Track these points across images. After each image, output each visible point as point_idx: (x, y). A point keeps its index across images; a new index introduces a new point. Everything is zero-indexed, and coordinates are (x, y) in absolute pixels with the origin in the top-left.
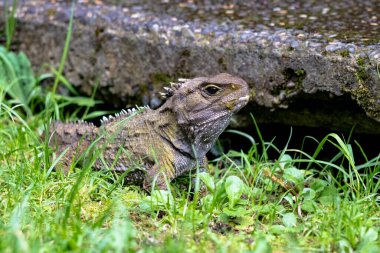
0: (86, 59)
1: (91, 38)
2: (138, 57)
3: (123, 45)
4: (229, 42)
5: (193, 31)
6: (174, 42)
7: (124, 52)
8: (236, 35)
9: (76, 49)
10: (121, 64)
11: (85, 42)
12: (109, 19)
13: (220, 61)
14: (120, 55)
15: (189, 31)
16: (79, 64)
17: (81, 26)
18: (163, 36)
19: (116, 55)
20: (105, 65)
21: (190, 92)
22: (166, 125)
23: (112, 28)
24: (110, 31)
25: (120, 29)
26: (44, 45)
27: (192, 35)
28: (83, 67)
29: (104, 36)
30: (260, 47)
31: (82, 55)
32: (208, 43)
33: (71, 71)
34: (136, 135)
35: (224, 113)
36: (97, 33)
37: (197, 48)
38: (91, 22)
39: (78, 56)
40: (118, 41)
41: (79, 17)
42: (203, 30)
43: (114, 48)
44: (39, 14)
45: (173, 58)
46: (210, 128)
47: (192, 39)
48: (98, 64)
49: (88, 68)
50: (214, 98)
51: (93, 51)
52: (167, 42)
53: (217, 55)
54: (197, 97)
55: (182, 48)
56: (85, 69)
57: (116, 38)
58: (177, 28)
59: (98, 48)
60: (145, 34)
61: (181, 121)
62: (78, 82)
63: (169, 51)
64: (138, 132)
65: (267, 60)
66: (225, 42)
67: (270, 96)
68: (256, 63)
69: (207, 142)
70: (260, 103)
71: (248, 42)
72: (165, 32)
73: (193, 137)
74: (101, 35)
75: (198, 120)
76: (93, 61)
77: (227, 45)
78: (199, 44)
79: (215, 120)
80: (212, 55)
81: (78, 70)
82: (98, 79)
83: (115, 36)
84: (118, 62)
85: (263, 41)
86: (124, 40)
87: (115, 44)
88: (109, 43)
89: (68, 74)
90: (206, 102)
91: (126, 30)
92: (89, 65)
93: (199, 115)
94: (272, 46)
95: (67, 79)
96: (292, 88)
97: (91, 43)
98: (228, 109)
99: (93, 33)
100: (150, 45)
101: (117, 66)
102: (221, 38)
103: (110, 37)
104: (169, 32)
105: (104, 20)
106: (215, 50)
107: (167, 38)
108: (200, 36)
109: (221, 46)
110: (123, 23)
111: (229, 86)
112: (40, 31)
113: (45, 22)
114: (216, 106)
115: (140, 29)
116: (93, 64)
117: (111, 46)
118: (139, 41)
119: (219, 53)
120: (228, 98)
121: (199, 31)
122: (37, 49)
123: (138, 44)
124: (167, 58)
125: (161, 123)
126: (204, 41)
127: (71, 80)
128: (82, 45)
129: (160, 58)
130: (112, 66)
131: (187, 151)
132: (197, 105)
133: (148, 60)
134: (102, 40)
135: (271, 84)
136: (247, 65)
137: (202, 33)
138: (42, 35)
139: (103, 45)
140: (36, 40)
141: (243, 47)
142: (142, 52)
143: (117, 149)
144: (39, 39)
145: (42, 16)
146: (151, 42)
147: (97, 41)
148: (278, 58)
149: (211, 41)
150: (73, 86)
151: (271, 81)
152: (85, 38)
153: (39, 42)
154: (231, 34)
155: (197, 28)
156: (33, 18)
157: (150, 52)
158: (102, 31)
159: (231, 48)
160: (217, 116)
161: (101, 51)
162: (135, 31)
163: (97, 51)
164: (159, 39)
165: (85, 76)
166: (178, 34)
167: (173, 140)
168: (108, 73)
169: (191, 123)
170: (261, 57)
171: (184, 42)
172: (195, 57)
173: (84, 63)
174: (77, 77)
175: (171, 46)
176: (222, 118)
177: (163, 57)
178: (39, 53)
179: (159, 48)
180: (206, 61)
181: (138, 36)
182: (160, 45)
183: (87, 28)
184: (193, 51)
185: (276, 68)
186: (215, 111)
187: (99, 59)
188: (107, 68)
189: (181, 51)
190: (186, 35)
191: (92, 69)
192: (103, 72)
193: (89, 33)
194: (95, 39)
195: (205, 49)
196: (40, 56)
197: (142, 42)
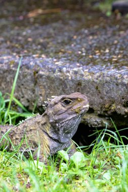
0: (30, 90)
1: (32, 77)
2: (56, 87)
3: (48, 81)
4: (102, 76)
5: (83, 71)
6: (74, 78)
7: (49, 85)
8: (105, 72)
9: (24, 84)
10: (48, 92)
11: (28, 80)
12: (41, 66)
13: (97, 88)
14: (46, 87)
15: (82, 71)
16: (27, 93)
17: (26, 70)
18: (68, 74)
19: (44, 86)
20: (40, 93)
21: (56, 104)
22: (45, 124)
23: (42, 71)
24: (41, 72)
25: (46, 71)
26: (8, 82)
27: (83, 73)
28: (28, 95)
29: (38, 75)
30: (116, 79)
31: (28, 88)
32: (91, 77)
33: (23, 97)
34: (31, 130)
35: (74, 116)
36: (35, 74)
37: (85, 80)
38: (32, 67)
39: (26, 88)
40: (45, 78)
41: (26, 65)
42: (89, 70)
43: (43, 83)
44: (6, 64)
45: (73, 87)
46: (67, 124)
47: (82, 75)
48: (36, 93)
49: (31, 95)
50: (68, 107)
51: (33, 85)
52: (70, 78)
53: (95, 84)
54: (59, 106)
55: (77, 81)
56: (30, 96)
57: (44, 77)
58: (75, 69)
59: (36, 83)
60: (59, 74)
61: (51, 121)
62: (27, 104)
63: (71, 83)
64: (31, 128)
65: (120, 86)
66: (100, 76)
67: (123, 108)
68: (115, 89)
69: (68, 133)
70: (119, 112)
71: (111, 76)
72: (69, 72)
73: (59, 130)
74: (37, 75)
75: (60, 120)
76: (33, 91)
77: (100, 78)
78: (86, 78)
79: (70, 120)
80: (93, 85)
81: (26, 96)
82: (36, 102)
83: (43, 75)
84: (46, 91)
85: (119, 75)
86: (48, 77)
87: (44, 80)
88: (40, 79)
89: (22, 99)
90: (64, 109)
91: (50, 72)
92: (31, 94)
93: (60, 117)
94: (122, 78)
95: (21, 102)
97: (32, 80)
98: (77, 113)
99: (33, 74)
100: (61, 80)
101: (45, 93)
102: (98, 74)
103: (41, 76)
104: (71, 72)
105: (38, 66)
106: (94, 81)
107: (70, 75)
108: (87, 74)
109: (97, 79)
110: (48, 67)
111: (76, 99)
112: (5, 74)
113: (8, 68)
114: (70, 111)
115: (57, 70)
116: (34, 93)
117: (42, 82)
118: (56, 78)
119: (96, 83)
120: (76, 107)
121: (87, 70)
122: (5, 85)
123: (55, 80)
124: (70, 87)
125: (43, 122)
126: (88, 77)
127: (23, 103)
128: (27, 81)
129: (67, 88)
130: (43, 93)
131: (57, 138)
132: (59, 111)
133: (61, 89)
134: (37, 78)
135: (123, 101)
136: (110, 90)
137: (89, 72)
138: (7, 76)
139: (38, 81)
140: (4, 79)
141: (108, 79)
142: (57, 84)
143: (21, 139)
144: (6, 79)
145: (7, 65)
146: (62, 78)
147: (35, 79)
148: (125, 85)
149: (92, 76)
150: (24, 106)
151: (123, 99)
152: (29, 77)
153: (6, 81)
154: (103, 72)
155: (86, 69)
156: (2, 66)
157: (61, 84)
158: (37, 73)
159: (102, 80)
160: (71, 117)
161: (37, 85)
162: (54, 72)
163: (35, 84)
164: (66, 76)
165: (30, 100)
166: (76, 73)
167: (48, 132)
168: (41, 98)
169: (56, 122)
170: (117, 85)
171: (78, 78)
172: (84, 86)
173: (29, 92)
174: (26, 101)
175: (72, 80)
176: (74, 118)
177: (68, 86)
178: (6, 87)
179: (66, 81)
180: (90, 89)
181: (55, 75)
182: (66, 79)
183: (29, 71)
184: (83, 82)
185: (125, 91)
187: (36, 89)
188: (41, 95)
189: (77, 83)
190: (80, 73)
191: (33, 96)
192: (39, 98)
193: (31, 74)
194: (33, 78)
195: (89, 81)
196: (7, 89)
197: (58, 78)
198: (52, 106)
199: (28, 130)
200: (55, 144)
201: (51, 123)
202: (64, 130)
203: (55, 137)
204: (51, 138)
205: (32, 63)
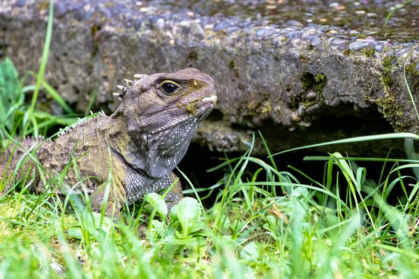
0: (81, 66)
1: (87, 38)
2: (140, 61)
3: (122, 46)
4: (243, 40)
5: (203, 27)
6: (180, 43)
7: (124, 56)
8: (252, 31)
9: (70, 53)
10: (121, 72)
11: (80, 44)
12: (109, 14)
13: (231, 65)
14: (119, 60)
15: (199, 27)
16: (73, 72)
17: (75, 23)
18: (168, 33)
19: (114, 59)
20: (103, 73)
21: (143, 90)
22: (117, 134)
23: (111, 25)
24: (107, 28)
25: (120, 24)
26: (34, 47)
27: (201, 31)
28: (78, 77)
29: (102, 34)
30: (276, 46)
31: (77, 61)
32: (218, 41)
33: (65, 83)
34: (85, 148)
35: (184, 118)
36: (93, 31)
37: (205, 48)
38: (87, 16)
39: (72, 62)
40: (117, 41)
41: (75, 10)
42: (215, 25)
43: (112, 51)
44: (29, 7)
45: (179, 63)
46: (167, 136)
47: (200, 37)
48: (95, 73)
49: (84, 78)
50: (171, 98)
51: (89, 55)
52: (172, 42)
53: (227, 57)
54: (151, 97)
55: (188, 49)
56: (81, 81)
57: (114, 37)
58: (185, 23)
59: (95, 51)
60: (148, 32)
61: (132, 128)
62: (73, 98)
63: (174, 53)
64: (87, 144)
65: (283, 63)
66: (238, 40)
67: (287, 111)
68: (271, 67)
69: (167, 156)
70: (277, 120)
71: (263, 39)
72: (170, 29)
73: (147, 149)
74: (98, 33)
75: (151, 126)
76: (89, 69)
77: (239, 45)
78: (207, 43)
79: (174, 127)
80: (222, 58)
81: (72, 81)
82: (94, 93)
83: (113, 34)
84: (117, 70)
85: (281, 38)
86: (124, 39)
87: (114, 44)
88: (106, 43)
89: (62, 87)
90: (161, 103)
91: (127, 27)
92: (84, 75)
94: (289, 44)
95: (60, 94)
96: (312, 99)
97: (86, 45)
98: (189, 112)
99: (89, 31)
100: (152, 45)
101: (116, 75)
102: (234, 36)
103: (108, 36)
104: (175, 28)
105: (103, 14)
106: (225, 51)
107: (172, 36)
108: (211, 33)
109: (233, 45)
110: (124, 18)
111: (190, 82)
112: (28, 30)
113: (34, 17)
114: (174, 109)
115: (143, 24)
116: (89, 73)
117: (110, 49)
118: (141, 41)
119: (230, 54)
120: (188, 99)
121: (211, 26)
122: (26, 54)
123: (140, 45)
124: (172, 63)
125: (112, 131)
126: (213, 40)
127: (64, 94)
128: (76, 47)
129: (164, 63)
130: (111, 74)
131: (142, 167)
132: (150, 106)
133: (151, 66)
134: (98, 40)
135: (288, 94)
136: (261, 70)
137: (215, 30)
138: (31, 35)
139: (100, 47)
140: (24, 41)
141: (257, 45)
142: (143, 55)
144: (28, 39)
145: (32, 10)
146: (154, 41)
147: (93, 42)
148: (295, 60)
149: (222, 39)
150: (67, 103)
151: (288, 90)
152: (80, 38)
153: (28, 45)
154: (246, 30)
155: (210, 23)
156: (21, 12)
157: (152, 55)
158: (99, 28)
159: (244, 47)
160: (176, 121)
161: (97, 55)
162: (137, 27)
163: (94, 55)
164: (163, 38)
165: (80, 88)
166: (186, 31)
167: (124, 153)
168: (106, 84)
169: (143, 130)
170: (276, 59)
171: (191, 41)
172: (203, 60)
173: (80, 71)
174: (72, 91)
175: (177, 47)
176: (182, 125)
177: (168, 60)
178: (27, 60)
179: (163, 48)
180: (215, 66)
181: (139, 34)
182: (163, 45)
183: (82, 25)
184: (201, 52)
185: (293, 73)
186: (172, 115)
187: (96, 65)
188: (105, 78)
189: (187, 53)
190: (195, 32)
191: (88, 79)
192: (101, 84)
193: (84, 31)
194: (90, 39)
195: (214, 50)
196: (30, 63)
197: (144, 42)
198: (134, 95)
199: (79, 147)
200: (138, 180)
201: (130, 133)
202: (160, 149)
203: (138, 164)
204: (129, 165)
205: (87, 8)
